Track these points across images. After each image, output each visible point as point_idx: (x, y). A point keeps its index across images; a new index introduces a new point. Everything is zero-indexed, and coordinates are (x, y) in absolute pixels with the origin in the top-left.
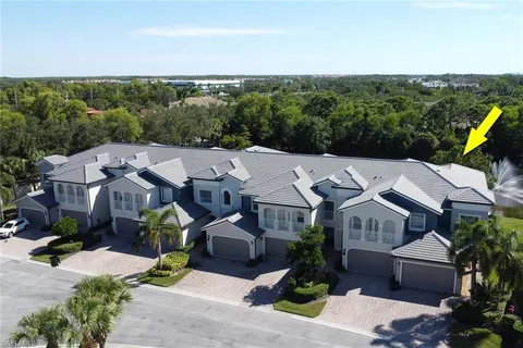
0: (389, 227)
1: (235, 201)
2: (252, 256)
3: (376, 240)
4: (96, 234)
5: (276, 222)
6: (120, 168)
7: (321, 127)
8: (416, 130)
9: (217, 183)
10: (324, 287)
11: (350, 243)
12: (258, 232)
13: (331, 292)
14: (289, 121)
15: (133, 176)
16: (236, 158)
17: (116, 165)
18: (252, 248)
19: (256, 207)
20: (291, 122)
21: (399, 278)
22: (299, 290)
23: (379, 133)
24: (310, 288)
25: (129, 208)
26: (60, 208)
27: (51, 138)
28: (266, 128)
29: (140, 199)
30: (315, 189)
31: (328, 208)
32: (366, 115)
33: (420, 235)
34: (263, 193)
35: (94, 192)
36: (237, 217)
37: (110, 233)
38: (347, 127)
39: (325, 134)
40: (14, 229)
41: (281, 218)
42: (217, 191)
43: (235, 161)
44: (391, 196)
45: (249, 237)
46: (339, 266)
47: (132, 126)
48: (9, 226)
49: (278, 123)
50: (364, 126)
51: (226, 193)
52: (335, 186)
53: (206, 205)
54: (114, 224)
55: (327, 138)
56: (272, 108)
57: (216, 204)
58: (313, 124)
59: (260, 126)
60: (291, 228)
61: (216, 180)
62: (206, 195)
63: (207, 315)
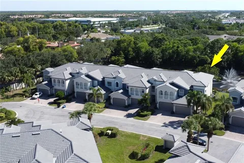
0: (172, 94)
1: (120, 86)
2: (127, 104)
3: (167, 98)
4: (70, 97)
5: (135, 92)
6: (77, 73)
7: (157, 52)
8: (201, 54)
9: (114, 79)
10: (150, 113)
11: (159, 99)
12: (129, 96)
13: (152, 115)
14: (142, 50)
15: (83, 76)
16: (120, 69)
17: (75, 72)
18: (126, 101)
19: (128, 88)
20: (143, 50)
21: (174, 110)
22: (141, 113)
23: (183, 56)
24: (145, 113)
25: (82, 88)
26: (54, 88)
27: (43, 60)
28: (131, 53)
29: (86, 85)
30: (148, 81)
31: (153, 88)
32: (178, 47)
33: (182, 97)
34: (130, 82)
35: (67, 82)
36: (121, 91)
37: (74, 97)
38: (169, 53)
39: (159, 56)
40: (38, 96)
41: (137, 91)
42: (114, 82)
43: (120, 71)
44: (173, 84)
45: (125, 98)
46: (156, 108)
47: (73, 54)
48: (37, 95)
49: (137, 50)
50: (177, 52)
51: (117, 83)
52: (155, 81)
53: (110, 87)
54: (75, 94)
55: (159, 58)
56: (134, 43)
57: (113, 87)
58: (153, 51)
59: (129, 52)
60: (140, 95)
61: (114, 78)
62: (110, 83)
63: (113, 120)
